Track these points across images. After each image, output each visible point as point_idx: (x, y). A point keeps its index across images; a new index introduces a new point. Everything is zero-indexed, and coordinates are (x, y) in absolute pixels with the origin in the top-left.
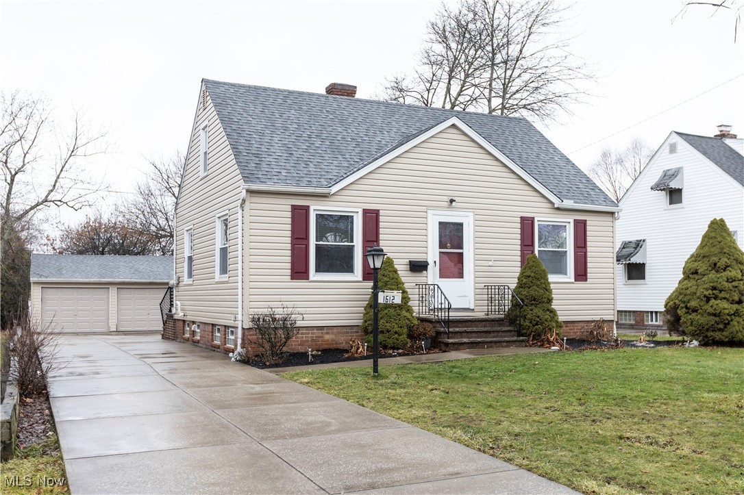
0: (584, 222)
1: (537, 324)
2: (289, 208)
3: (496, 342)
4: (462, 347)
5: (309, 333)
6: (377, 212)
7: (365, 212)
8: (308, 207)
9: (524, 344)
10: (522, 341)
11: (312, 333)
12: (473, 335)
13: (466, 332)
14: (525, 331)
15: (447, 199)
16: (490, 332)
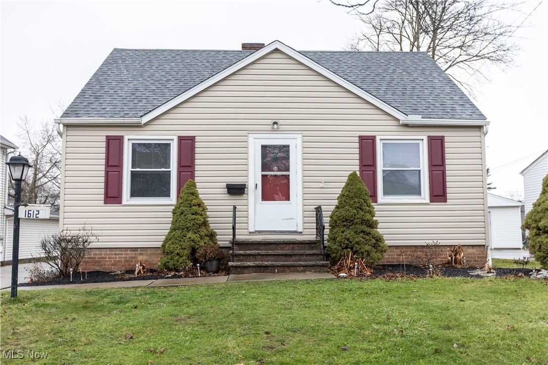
0: (441, 139)
1: (346, 248)
2: (104, 139)
3: (288, 266)
4: (246, 271)
5: (122, 254)
6: (192, 139)
7: (181, 139)
8: (123, 137)
9: (325, 269)
10: (323, 266)
11: (125, 254)
12: (269, 258)
13: (259, 255)
14: (334, 255)
15: (271, 122)
16: (290, 255)
